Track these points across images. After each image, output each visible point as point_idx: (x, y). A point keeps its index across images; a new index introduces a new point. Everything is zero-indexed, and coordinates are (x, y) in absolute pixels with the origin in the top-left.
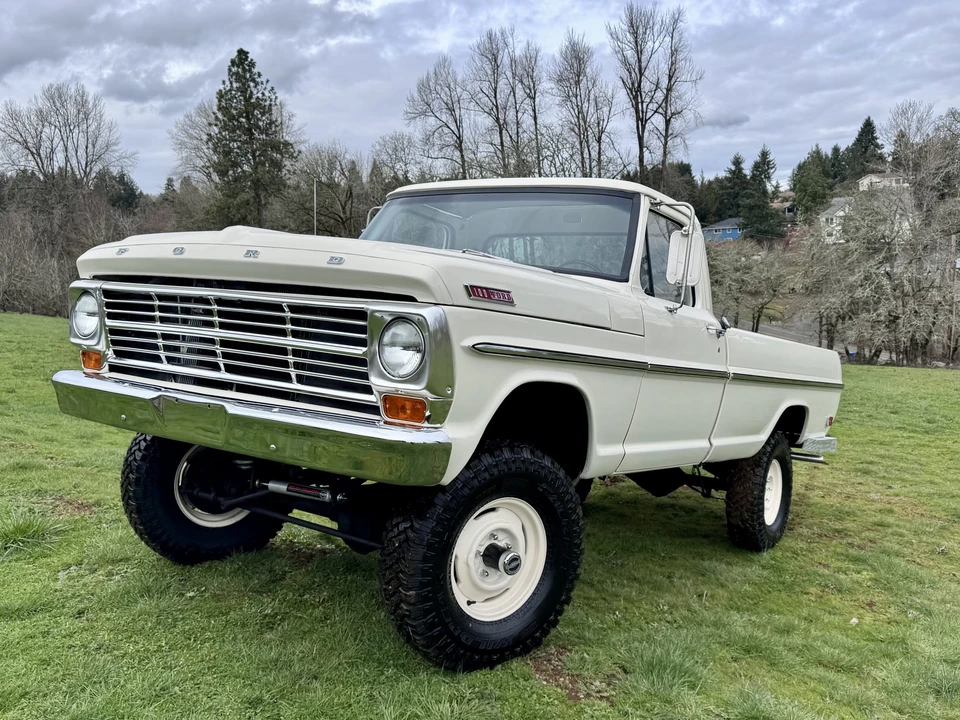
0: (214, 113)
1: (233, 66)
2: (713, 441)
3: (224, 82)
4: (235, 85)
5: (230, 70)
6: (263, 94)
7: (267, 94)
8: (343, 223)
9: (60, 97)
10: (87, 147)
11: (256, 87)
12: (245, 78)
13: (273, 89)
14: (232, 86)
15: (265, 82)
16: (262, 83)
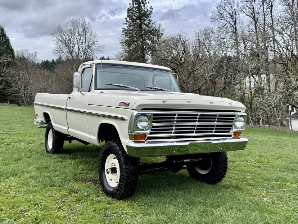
3: (130, 4)
4: (135, 6)
6: (148, 9)
8: (180, 65)
9: (77, 24)
10: (85, 42)
11: (144, 6)
12: (139, 2)
13: (151, 6)
15: (147, 3)
16: (146, 4)
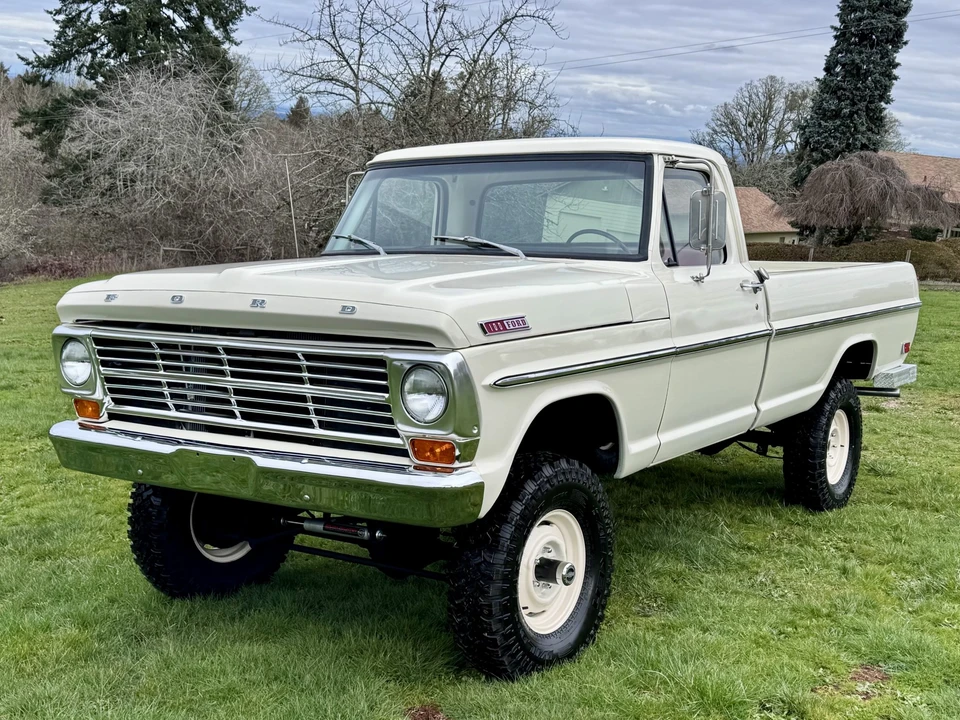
2: (760, 406)
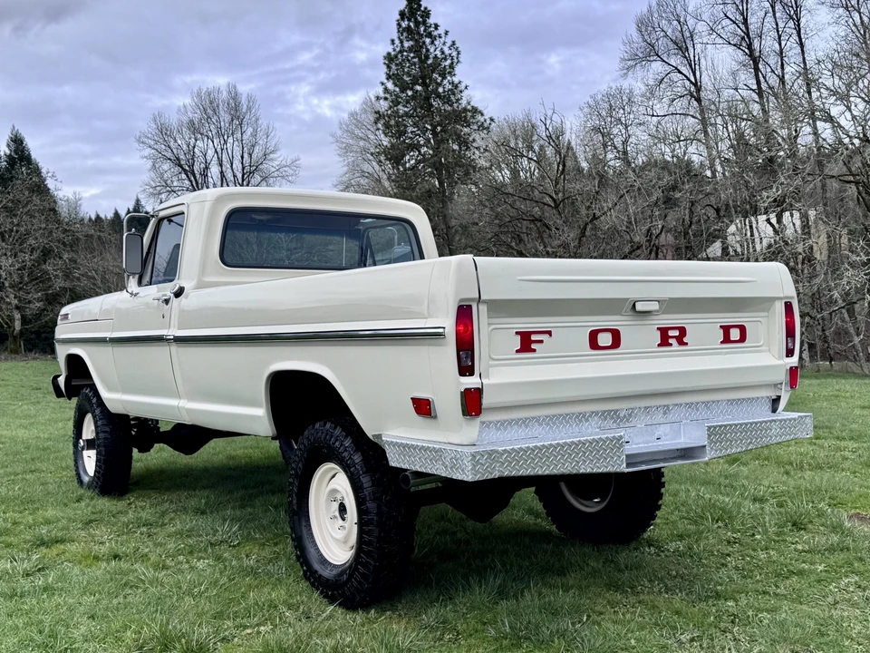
0: (383, 84)
1: (403, 19)
4: (407, 44)
5: (399, 25)
6: (443, 53)
7: (447, 51)
8: (557, 207)
9: (211, 103)
10: (242, 157)
11: (432, 43)
12: (419, 33)
13: (454, 43)
14: (402, 46)
15: (443, 35)
16: (440, 37)
